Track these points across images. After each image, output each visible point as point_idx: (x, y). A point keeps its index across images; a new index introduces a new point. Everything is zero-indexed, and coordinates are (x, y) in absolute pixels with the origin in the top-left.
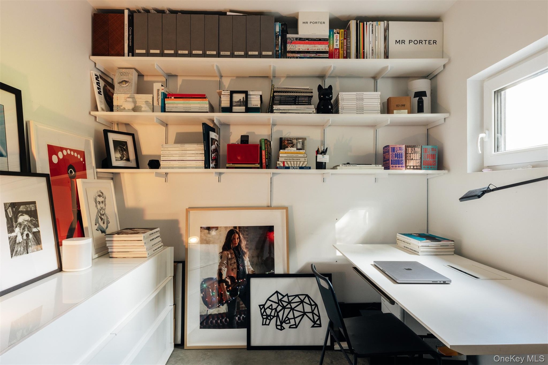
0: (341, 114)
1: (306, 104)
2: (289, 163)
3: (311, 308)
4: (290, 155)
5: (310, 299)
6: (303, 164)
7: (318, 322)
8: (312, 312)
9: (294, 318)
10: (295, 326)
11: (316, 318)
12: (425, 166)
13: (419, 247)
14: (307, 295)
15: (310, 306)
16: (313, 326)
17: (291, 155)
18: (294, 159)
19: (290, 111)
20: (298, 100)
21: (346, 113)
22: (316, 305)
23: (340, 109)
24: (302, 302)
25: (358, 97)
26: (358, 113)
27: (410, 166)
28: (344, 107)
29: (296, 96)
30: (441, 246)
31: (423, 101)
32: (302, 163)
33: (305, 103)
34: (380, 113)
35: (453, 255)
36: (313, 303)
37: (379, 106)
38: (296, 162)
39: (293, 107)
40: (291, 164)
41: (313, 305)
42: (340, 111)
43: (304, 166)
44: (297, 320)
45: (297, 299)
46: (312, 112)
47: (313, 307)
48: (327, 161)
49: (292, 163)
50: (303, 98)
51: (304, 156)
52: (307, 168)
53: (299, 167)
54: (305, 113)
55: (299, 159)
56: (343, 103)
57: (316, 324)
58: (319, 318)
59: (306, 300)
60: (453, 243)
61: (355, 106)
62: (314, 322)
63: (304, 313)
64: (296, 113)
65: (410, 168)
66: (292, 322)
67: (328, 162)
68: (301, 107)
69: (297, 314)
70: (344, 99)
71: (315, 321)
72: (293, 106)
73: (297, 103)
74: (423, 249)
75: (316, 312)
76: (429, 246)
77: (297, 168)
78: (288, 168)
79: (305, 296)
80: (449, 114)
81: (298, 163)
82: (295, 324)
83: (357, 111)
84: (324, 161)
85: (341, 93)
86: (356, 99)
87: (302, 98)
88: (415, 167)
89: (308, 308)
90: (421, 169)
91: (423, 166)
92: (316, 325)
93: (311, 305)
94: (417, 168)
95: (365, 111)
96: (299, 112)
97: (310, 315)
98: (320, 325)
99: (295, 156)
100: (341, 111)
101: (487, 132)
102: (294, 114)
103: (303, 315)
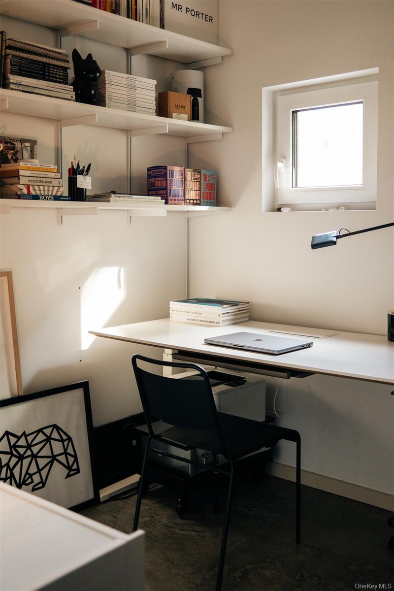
0: (108, 107)
1: (62, 82)
2: (36, 188)
3: (62, 445)
4: (36, 174)
5: (60, 432)
6: (57, 191)
7: (75, 467)
8: (65, 453)
9: (39, 471)
10: (41, 485)
11: (71, 460)
12: (204, 200)
13: (219, 315)
14: (55, 424)
15: (61, 443)
16: (68, 476)
17: (37, 172)
18: (43, 182)
19: (37, 91)
20: (49, 72)
21: (115, 107)
22: (70, 439)
23: (106, 99)
24: (48, 439)
25: (129, 83)
26: (130, 109)
27: (190, 200)
28: (113, 97)
29: (45, 64)
30: (239, 311)
31: (198, 103)
32: (56, 189)
33: (59, 80)
34: (155, 114)
35: (248, 321)
36: (65, 437)
37: (155, 102)
38: (47, 187)
39: (41, 84)
40: (40, 190)
41: (66, 440)
42: (107, 103)
43: (59, 194)
44: (44, 473)
45: (41, 437)
46: (70, 98)
47: (66, 443)
48: (88, 186)
49: (42, 188)
50: (57, 69)
51: (57, 177)
52: (65, 199)
53: (54, 196)
54: (61, 98)
55: (51, 182)
56: (111, 90)
57: (72, 471)
58: (76, 460)
59: (55, 435)
60: (247, 305)
61: (126, 97)
62: (69, 468)
63: (53, 458)
64: (47, 96)
65: (190, 203)
66: (36, 479)
67: (90, 188)
68: (53, 86)
69: (42, 462)
70: (113, 83)
71: (71, 465)
72: (40, 81)
73: (47, 77)
74: (225, 317)
75: (70, 450)
76: (228, 313)
77: (50, 199)
78: (36, 197)
79: (52, 428)
80: (231, 128)
81: (51, 188)
82: (42, 482)
83: (129, 106)
84: (84, 187)
85: (109, 71)
86: (126, 86)
87: (55, 69)
88: (195, 202)
89: (58, 448)
90: (199, 204)
91: (202, 200)
92: (72, 473)
93: (62, 441)
94: (196, 203)
95: (137, 108)
96: (51, 95)
97: (62, 458)
98: (78, 471)
99: (44, 176)
100: (109, 102)
101: (284, 161)
102: (43, 97)
103: (52, 462)
